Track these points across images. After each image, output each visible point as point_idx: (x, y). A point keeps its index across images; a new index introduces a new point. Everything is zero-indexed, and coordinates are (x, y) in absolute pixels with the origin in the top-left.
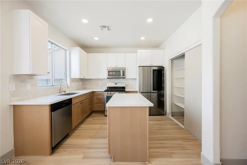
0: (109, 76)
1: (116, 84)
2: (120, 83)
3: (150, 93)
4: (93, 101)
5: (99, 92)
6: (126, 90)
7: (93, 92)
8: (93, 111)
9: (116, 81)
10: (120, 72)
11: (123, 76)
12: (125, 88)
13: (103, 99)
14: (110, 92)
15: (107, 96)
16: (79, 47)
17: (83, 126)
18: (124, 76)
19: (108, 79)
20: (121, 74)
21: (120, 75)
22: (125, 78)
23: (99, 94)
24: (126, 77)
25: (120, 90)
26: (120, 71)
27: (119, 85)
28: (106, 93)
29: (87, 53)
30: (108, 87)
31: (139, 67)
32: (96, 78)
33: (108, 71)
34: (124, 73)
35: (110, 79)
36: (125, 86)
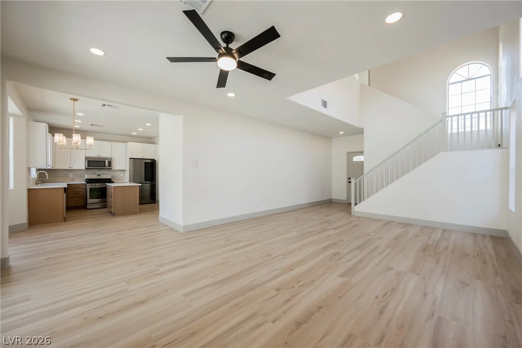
0: (88, 166)
1: (99, 176)
2: (104, 175)
3: (142, 183)
9: (99, 172)
12: (112, 180)
15: (90, 189)
18: (110, 167)
20: (107, 164)
21: (104, 166)
23: (75, 187)
24: (113, 168)
26: (105, 161)
28: (88, 185)
30: (86, 180)
31: (130, 159)
32: (68, 168)
33: (88, 161)
34: (110, 163)
35: (91, 170)
36: (110, 178)
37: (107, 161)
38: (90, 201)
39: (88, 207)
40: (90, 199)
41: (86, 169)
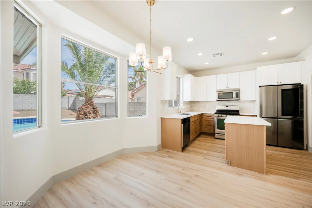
0: (218, 98)
1: (227, 107)
2: (233, 106)
3: (277, 118)
4: (202, 123)
5: (208, 115)
6: (240, 114)
7: (202, 114)
8: (202, 132)
9: (227, 103)
10: (232, 94)
11: (236, 98)
12: (240, 112)
13: (213, 122)
14: (221, 115)
15: (217, 119)
16: (190, 74)
17: (195, 142)
18: (238, 98)
19: (218, 102)
20: (234, 95)
21: (232, 97)
22: (239, 100)
23: (208, 116)
24: (241, 99)
25: (232, 113)
27: (230, 108)
28: (217, 115)
29: (196, 77)
30: (217, 110)
31: (259, 86)
33: (219, 93)
34: (237, 94)
35: (221, 102)
36: (238, 109)
37: (234, 92)
38: (217, 131)
39: (216, 137)
40: (217, 129)
41: (217, 101)
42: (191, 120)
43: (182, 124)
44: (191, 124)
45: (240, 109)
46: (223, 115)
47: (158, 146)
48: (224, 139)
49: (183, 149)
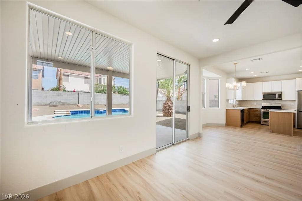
0: (264, 98)
1: (271, 104)
2: (276, 103)
4: (250, 115)
5: (255, 109)
6: (282, 108)
7: (250, 109)
8: (250, 121)
9: (271, 102)
11: (279, 98)
13: (259, 114)
15: (263, 112)
20: (277, 96)
21: (275, 98)
22: (281, 100)
24: (283, 99)
26: (276, 95)
27: (274, 105)
28: (263, 109)
30: (263, 106)
31: (297, 91)
32: (252, 100)
33: (264, 95)
34: (280, 96)
35: (265, 101)
36: (281, 106)
37: (277, 94)
38: (263, 119)
39: (262, 123)
40: (263, 118)
41: (263, 100)
42: (245, 111)
43: (241, 112)
44: (245, 113)
45: (282, 106)
46: (267, 109)
47: (225, 124)
48: (268, 125)
49: (241, 126)
